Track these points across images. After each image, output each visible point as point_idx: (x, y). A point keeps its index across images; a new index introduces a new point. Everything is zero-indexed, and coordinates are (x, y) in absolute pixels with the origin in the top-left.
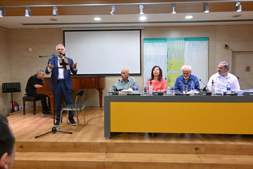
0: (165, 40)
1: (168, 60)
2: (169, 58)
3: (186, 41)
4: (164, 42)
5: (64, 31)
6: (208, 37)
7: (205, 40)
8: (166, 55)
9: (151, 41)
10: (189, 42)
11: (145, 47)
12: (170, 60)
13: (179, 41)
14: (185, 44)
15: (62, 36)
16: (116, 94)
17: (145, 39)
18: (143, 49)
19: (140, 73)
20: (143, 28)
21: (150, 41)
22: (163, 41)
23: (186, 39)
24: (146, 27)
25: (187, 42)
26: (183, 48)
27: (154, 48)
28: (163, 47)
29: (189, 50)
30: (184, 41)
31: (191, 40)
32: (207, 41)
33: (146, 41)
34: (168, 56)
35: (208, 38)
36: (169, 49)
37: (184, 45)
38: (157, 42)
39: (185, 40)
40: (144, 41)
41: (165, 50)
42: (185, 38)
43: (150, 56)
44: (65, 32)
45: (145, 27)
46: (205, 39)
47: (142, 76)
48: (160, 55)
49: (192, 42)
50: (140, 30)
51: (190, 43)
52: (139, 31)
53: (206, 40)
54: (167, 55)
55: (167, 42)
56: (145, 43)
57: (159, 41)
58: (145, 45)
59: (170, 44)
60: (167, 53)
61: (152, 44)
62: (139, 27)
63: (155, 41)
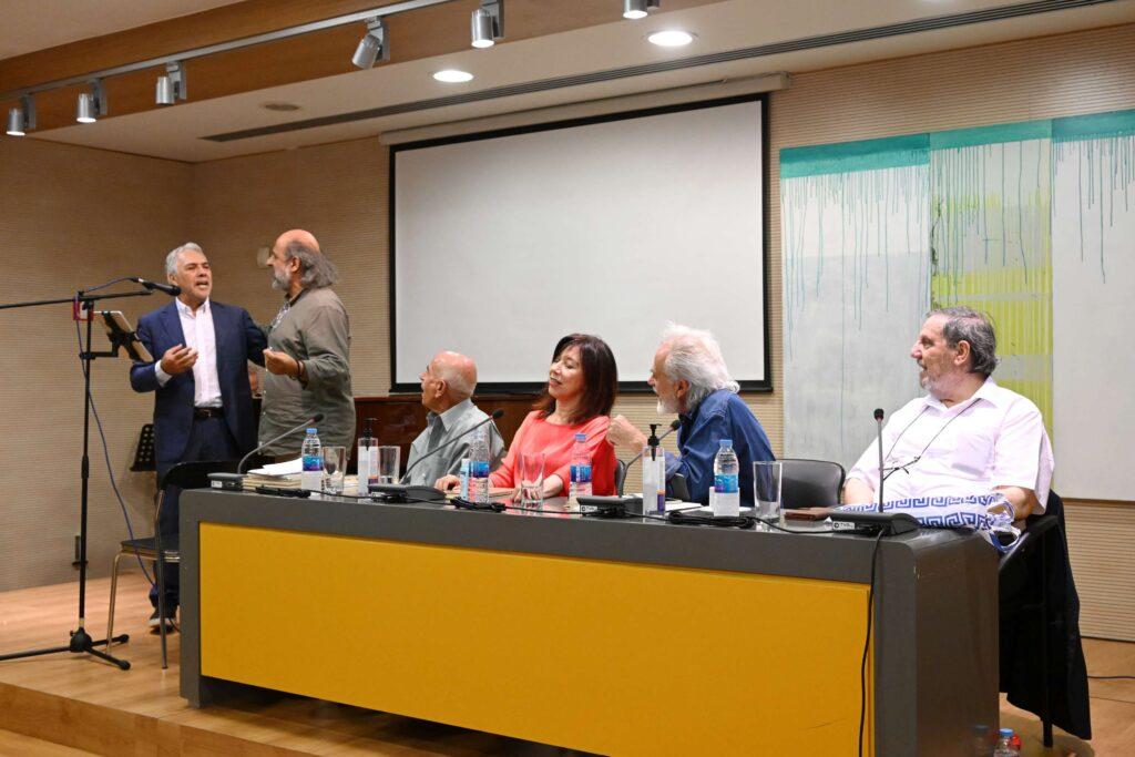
1: (936, 289)
2: (942, 272)
3: (1066, 145)
4: (910, 163)
5: (395, 148)
8: (926, 249)
9: (828, 162)
10: (1090, 151)
11: (787, 206)
12: (952, 286)
13: (1014, 147)
14: (1060, 165)
15: (386, 177)
17: (785, 155)
18: (780, 222)
19: (761, 377)
21: (814, 164)
22: (905, 154)
23: (1063, 129)
24: (793, 74)
25: (1074, 151)
26: (1045, 199)
27: (846, 207)
28: (902, 198)
29: (1091, 201)
30: (1047, 141)
31: (1102, 134)
33: (797, 166)
34: (934, 260)
36: (944, 207)
37: (1053, 172)
38: (862, 168)
39: (1053, 136)
40: (785, 167)
41: (919, 217)
42: (1056, 121)
43: (821, 260)
44: (398, 155)
45: (790, 75)
47: (775, 398)
48: (882, 252)
49: (1108, 142)
50: (764, 98)
51: (1096, 151)
52: (757, 105)
54: (933, 252)
55: (927, 161)
56: (787, 180)
57: (874, 156)
58: (787, 192)
59: (948, 172)
60: (926, 235)
61: (830, 181)
62: (752, 77)
63: (849, 160)
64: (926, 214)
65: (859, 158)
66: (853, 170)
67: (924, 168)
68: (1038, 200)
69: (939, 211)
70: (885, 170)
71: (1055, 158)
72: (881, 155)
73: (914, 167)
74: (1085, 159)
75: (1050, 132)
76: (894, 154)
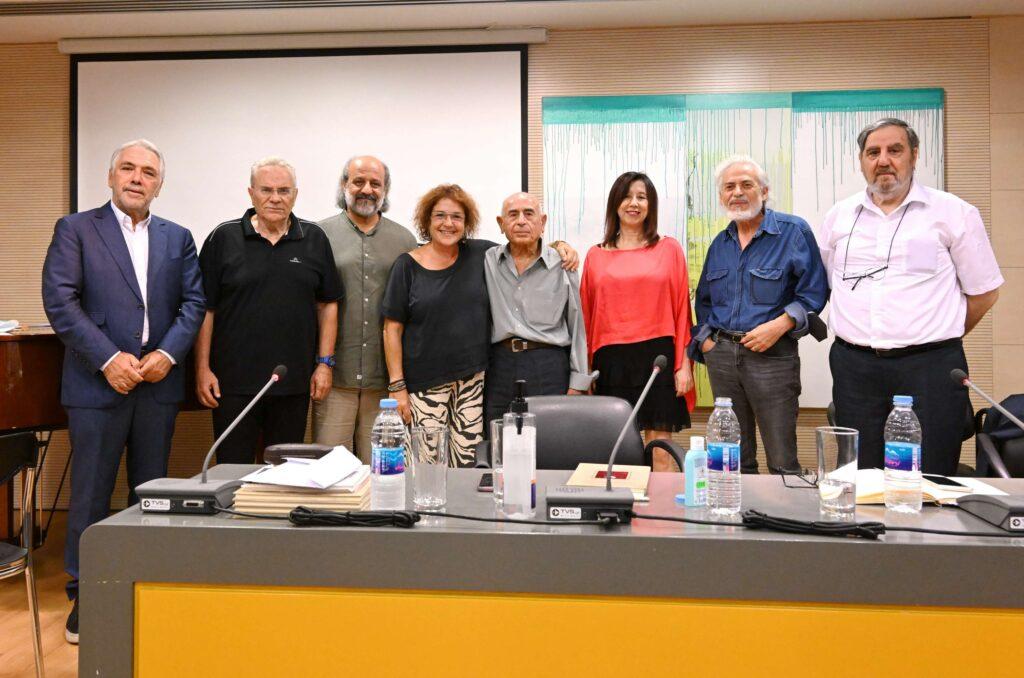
0: (672, 104)
1: (691, 230)
2: (696, 216)
3: (804, 114)
4: (668, 120)
5: (75, 59)
6: (938, 86)
7: (919, 106)
8: (683, 196)
9: (590, 113)
10: (824, 121)
11: (550, 150)
12: (706, 230)
13: (758, 113)
14: (799, 131)
16: (201, 503)
17: (549, 104)
18: (540, 164)
20: (541, 36)
21: (576, 113)
22: (663, 112)
23: (802, 101)
24: (555, 29)
25: (810, 120)
26: (786, 158)
27: (608, 155)
28: (661, 151)
29: (825, 162)
30: (788, 111)
31: (834, 108)
32: (931, 114)
33: (560, 114)
34: (690, 205)
35: (942, 93)
36: (699, 160)
37: (793, 135)
38: (625, 120)
39: (794, 106)
40: (548, 114)
41: (677, 168)
42: (794, 94)
43: (583, 202)
44: (81, 65)
45: (552, 31)
46: (918, 98)
49: (837, 115)
50: (523, 49)
51: (829, 123)
52: (517, 55)
53: (930, 106)
54: (689, 199)
55: (684, 119)
56: (550, 126)
57: (635, 111)
58: (550, 138)
59: (702, 129)
60: (683, 182)
61: (592, 129)
62: (514, 28)
63: (610, 113)
64: (682, 165)
65: (620, 111)
66: (615, 121)
67: (681, 125)
68: (781, 159)
69: (694, 163)
70: (645, 125)
71: (795, 124)
72: (640, 110)
73: (671, 123)
74: (819, 127)
75: (790, 102)
76: (653, 110)
